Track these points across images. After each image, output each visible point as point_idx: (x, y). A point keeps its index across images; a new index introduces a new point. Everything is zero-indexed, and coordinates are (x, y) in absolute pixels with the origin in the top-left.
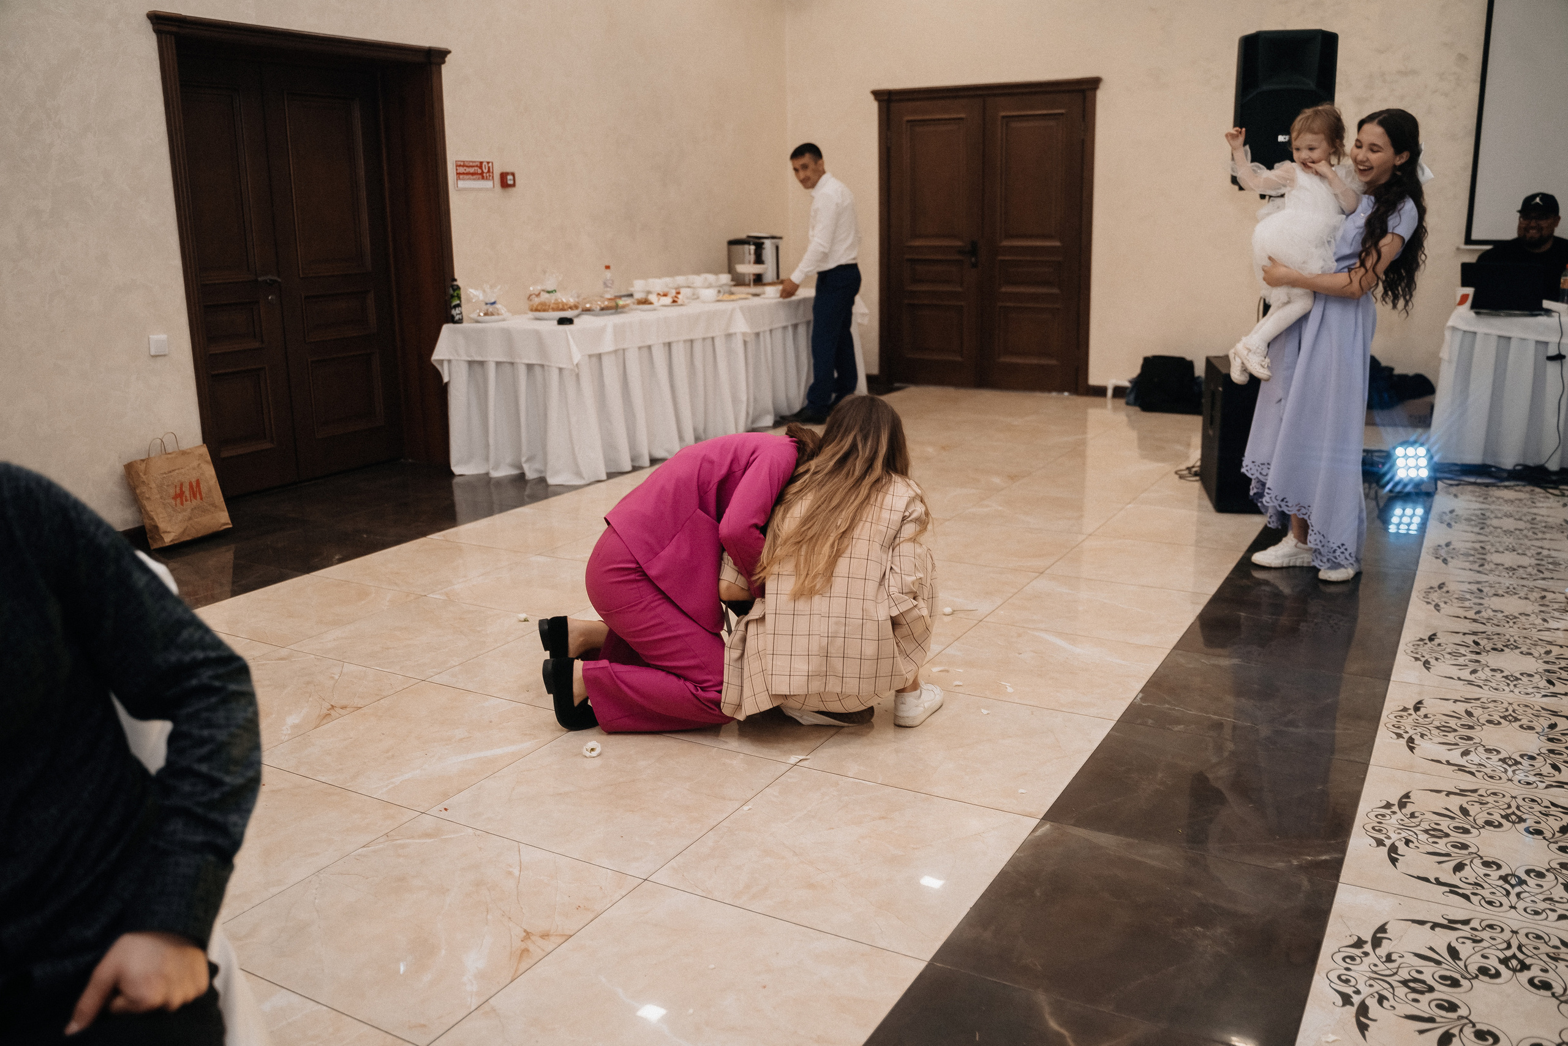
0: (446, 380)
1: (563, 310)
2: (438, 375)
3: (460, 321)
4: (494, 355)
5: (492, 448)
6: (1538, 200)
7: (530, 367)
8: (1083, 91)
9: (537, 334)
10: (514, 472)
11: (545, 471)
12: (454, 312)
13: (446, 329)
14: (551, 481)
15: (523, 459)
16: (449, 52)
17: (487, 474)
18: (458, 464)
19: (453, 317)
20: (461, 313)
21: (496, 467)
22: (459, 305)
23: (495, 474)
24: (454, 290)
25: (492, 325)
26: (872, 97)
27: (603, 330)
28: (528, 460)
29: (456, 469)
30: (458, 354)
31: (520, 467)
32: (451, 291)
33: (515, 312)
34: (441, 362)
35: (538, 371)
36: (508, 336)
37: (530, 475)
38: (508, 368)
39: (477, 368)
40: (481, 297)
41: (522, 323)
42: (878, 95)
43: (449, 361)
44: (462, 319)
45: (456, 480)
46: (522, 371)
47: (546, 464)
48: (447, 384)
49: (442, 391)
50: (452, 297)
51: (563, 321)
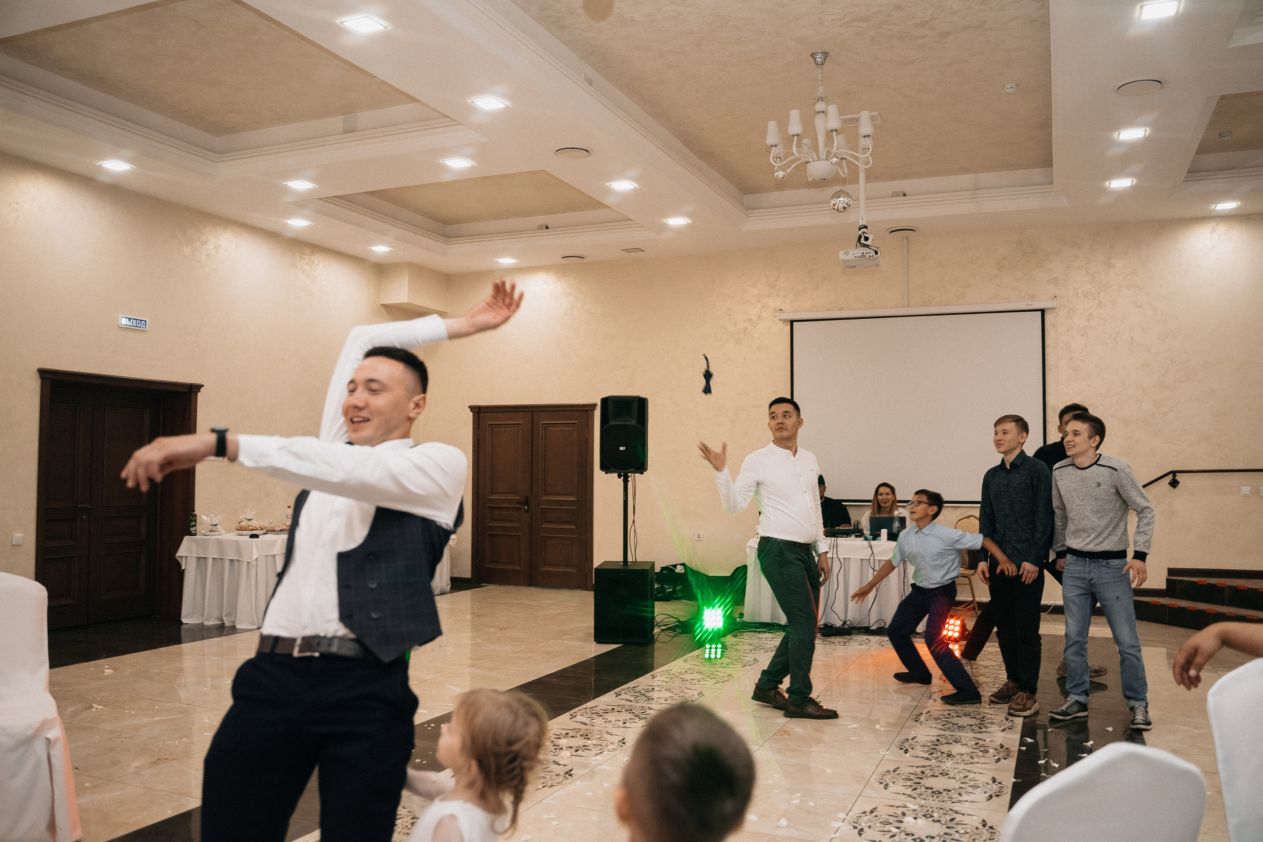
0: (183, 568)
1: (252, 530)
2: (179, 565)
3: (195, 534)
4: (212, 554)
5: (206, 608)
7: (232, 561)
8: (587, 411)
9: (237, 542)
10: (218, 623)
11: (234, 622)
12: (192, 529)
13: (186, 538)
14: (238, 626)
15: (224, 614)
16: (198, 387)
17: (202, 623)
18: (186, 616)
19: (191, 532)
20: (196, 530)
21: (208, 620)
22: (195, 526)
23: (207, 623)
24: (193, 517)
25: (214, 537)
26: (469, 409)
27: (277, 540)
28: (226, 615)
29: (184, 620)
30: (191, 553)
31: (222, 620)
32: (191, 517)
33: (228, 532)
34: (181, 557)
35: (236, 563)
36: (220, 543)
37: (227, 624)
38: (220, 560)
39: (202, 561)
40: (209, 522)
41: (232, 536)
42: (472, 408)
43: (186, 557)
44: (196, 533)
45: (183, 627)
46: (227, 564)
47: (236, 619)
48: (184, 570)
49: (181, 574)
50: (192, 520)
51: (252, 536)
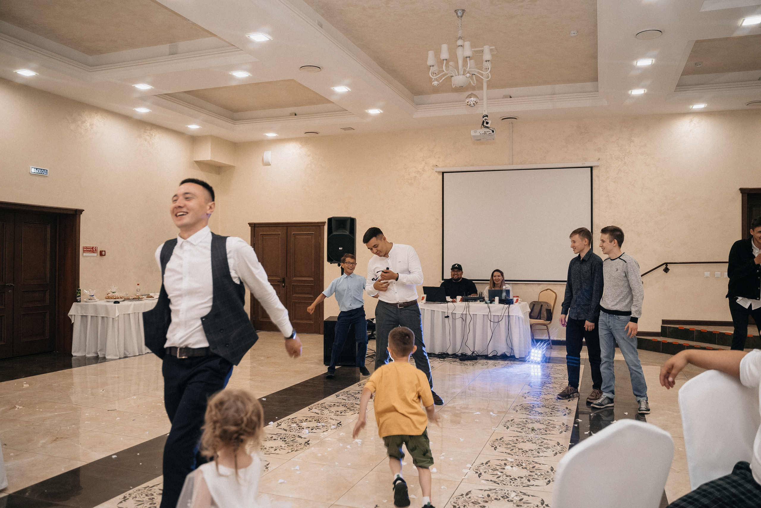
0: (72, 322)
1: (115, 299)
2: (70, 320)
3: (80, 302)
4: (90, 313)
5: (87, 346)
6: (456, 266)
7: (103, 317)
8: (319, 226)
9: (106, 306)
10: (95, 355)
11: (105, 355)
12: (78, 298)
13: (74, 304)
14: (107, 357)
15: (98, 350)
16: (81, 211)
17: (85, 356)
18: (74, 352)
19: (77, 300)
20: (80, 299)
21: (89, 353)
22: (80, 296)
23: (88, 356)
24: (78, 291)
25: (91, 303)
26: (248, 225)
27: (131, 304)
28: (99, 351)
29: (74, 354)
30: (78, 313)
31: (97, 354)
33: (100, 300)
34: (72, 315)
35: (105, 319)
36: (96, 307)
37: (101, 356)
38: (95, 318)
39: (84, 318)
40: (88, 294)
41: (103, 303)
42: (250, 224)
43: (74, 315)
44: (80, 301)
45: (73, 358)
46: (100, 320)
47: (105, 353)
48: (73, 323)
49: (72, 326)
50: (78, 293)
51: (115, 302)
